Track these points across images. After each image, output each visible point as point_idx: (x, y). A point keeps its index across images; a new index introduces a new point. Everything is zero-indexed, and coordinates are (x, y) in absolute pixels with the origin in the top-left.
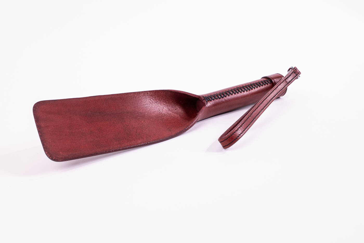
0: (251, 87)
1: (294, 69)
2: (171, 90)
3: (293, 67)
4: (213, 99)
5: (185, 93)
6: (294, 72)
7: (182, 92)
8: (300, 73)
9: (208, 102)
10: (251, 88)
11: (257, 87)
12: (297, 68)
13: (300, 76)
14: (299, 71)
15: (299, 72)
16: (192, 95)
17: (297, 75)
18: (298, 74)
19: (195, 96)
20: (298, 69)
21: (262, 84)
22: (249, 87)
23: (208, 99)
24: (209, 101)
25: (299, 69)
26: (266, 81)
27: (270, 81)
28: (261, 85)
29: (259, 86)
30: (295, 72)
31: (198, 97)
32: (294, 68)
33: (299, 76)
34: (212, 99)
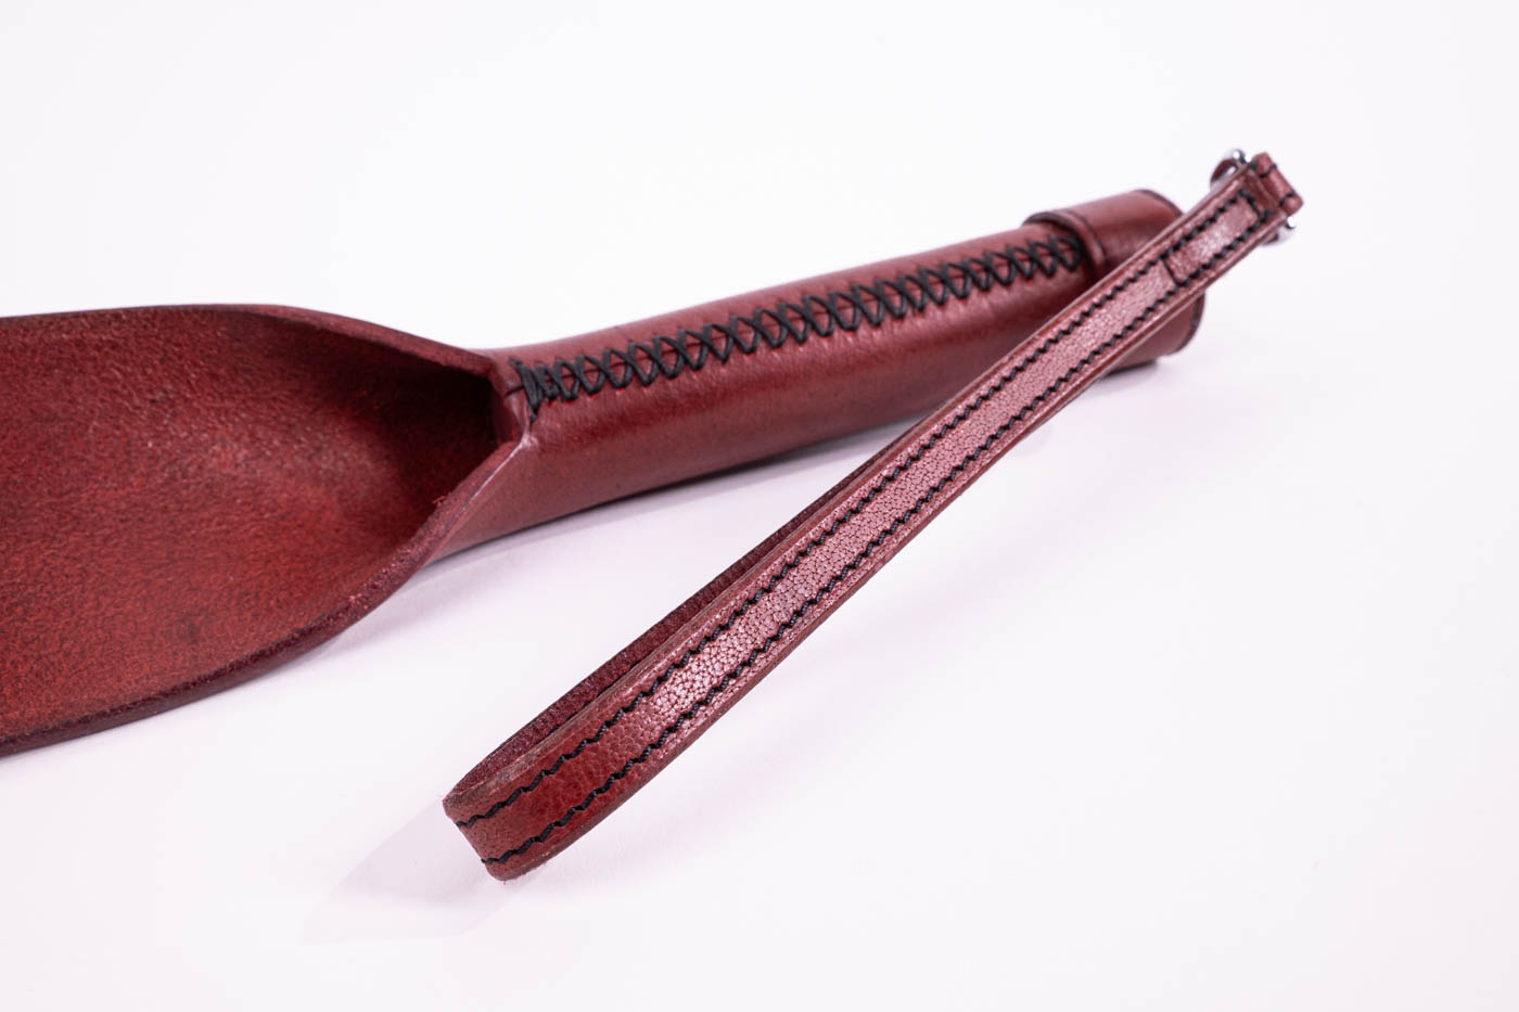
0: (917, 294)
1: (1251, 173)
2: (275, 308)
3: (1248, 159)
4: (590, 387)
5: (374, 336)
6: (1246, 192)
7: (348, 330)
8: (1292, 202)
9: (543, 410)
10: (911, 302)
11: (963, 297)
12: (1274, 167)
13: (1291, 221)
14: (1285, 182)
15: (1292, 194)
16: (428, 354)
17: (1264, 220)
18: (1275, 214)
19: (456, 361)
20: (1282, 168)
21: (1004, 272)
22: (902, 293)
23: (546, 386)
24: (552, 398)
25: (1293, 171)
26: (1041, 251)
27: (1072, 248)
28: (997, 278)
29: (976, 283)
30: (1260, 194)
31: (479, 369)
32: (1254, 165)
33: (1288, 227)
34: (582, 385)
